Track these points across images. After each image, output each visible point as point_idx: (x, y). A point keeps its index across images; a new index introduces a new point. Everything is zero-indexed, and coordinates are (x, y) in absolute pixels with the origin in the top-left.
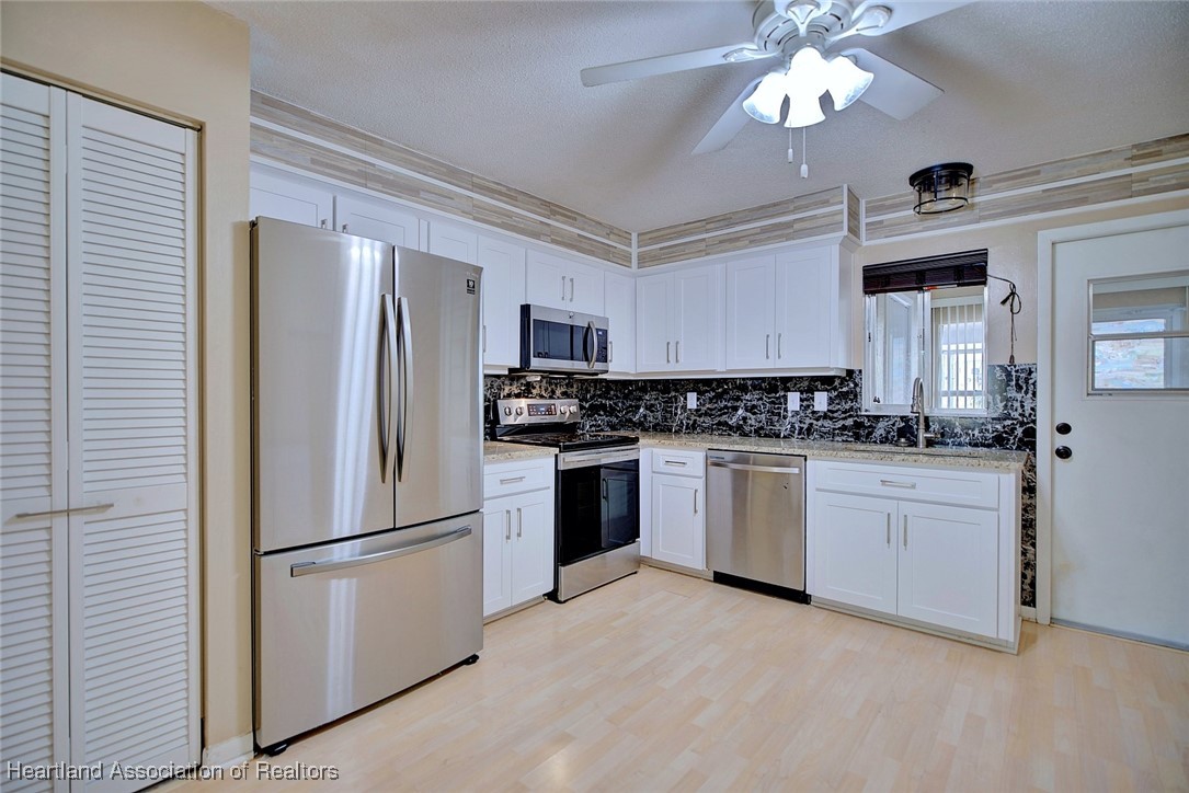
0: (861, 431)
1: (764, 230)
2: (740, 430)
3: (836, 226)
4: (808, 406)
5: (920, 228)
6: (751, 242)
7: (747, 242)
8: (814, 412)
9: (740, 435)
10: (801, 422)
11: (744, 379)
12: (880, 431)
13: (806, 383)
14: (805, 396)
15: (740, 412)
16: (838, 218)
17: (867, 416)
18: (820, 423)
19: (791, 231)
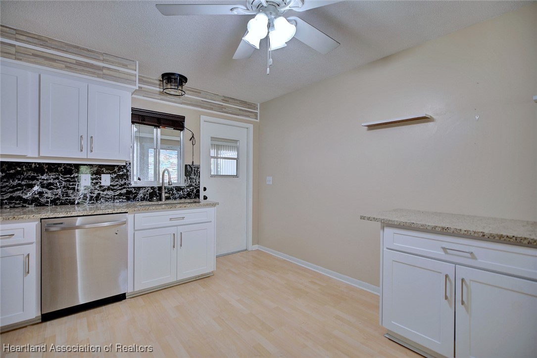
0: (131, 195)
1: (79, 63)
2: (37, 202)
3: (133, 82)
4: (97, 183)
5: (159, 98)
6: (67, 67)
7: (64, 66)
8: (100, 187)
9: (36, 205)
10: (91, 193)
11: (39, 164)
12: (141, 195)
13: (95, 169)
14: (94, 176)
15: (36, 188)
16: (133, 78)
17: (134, 188)
18: (105, 193)
19: (102, 73)
